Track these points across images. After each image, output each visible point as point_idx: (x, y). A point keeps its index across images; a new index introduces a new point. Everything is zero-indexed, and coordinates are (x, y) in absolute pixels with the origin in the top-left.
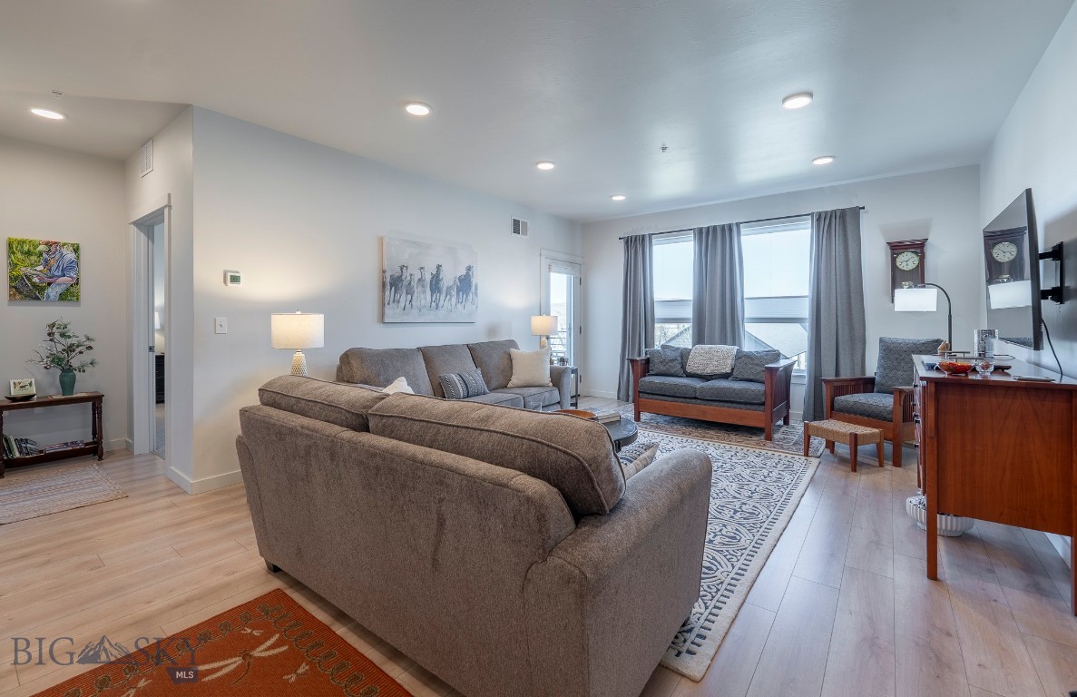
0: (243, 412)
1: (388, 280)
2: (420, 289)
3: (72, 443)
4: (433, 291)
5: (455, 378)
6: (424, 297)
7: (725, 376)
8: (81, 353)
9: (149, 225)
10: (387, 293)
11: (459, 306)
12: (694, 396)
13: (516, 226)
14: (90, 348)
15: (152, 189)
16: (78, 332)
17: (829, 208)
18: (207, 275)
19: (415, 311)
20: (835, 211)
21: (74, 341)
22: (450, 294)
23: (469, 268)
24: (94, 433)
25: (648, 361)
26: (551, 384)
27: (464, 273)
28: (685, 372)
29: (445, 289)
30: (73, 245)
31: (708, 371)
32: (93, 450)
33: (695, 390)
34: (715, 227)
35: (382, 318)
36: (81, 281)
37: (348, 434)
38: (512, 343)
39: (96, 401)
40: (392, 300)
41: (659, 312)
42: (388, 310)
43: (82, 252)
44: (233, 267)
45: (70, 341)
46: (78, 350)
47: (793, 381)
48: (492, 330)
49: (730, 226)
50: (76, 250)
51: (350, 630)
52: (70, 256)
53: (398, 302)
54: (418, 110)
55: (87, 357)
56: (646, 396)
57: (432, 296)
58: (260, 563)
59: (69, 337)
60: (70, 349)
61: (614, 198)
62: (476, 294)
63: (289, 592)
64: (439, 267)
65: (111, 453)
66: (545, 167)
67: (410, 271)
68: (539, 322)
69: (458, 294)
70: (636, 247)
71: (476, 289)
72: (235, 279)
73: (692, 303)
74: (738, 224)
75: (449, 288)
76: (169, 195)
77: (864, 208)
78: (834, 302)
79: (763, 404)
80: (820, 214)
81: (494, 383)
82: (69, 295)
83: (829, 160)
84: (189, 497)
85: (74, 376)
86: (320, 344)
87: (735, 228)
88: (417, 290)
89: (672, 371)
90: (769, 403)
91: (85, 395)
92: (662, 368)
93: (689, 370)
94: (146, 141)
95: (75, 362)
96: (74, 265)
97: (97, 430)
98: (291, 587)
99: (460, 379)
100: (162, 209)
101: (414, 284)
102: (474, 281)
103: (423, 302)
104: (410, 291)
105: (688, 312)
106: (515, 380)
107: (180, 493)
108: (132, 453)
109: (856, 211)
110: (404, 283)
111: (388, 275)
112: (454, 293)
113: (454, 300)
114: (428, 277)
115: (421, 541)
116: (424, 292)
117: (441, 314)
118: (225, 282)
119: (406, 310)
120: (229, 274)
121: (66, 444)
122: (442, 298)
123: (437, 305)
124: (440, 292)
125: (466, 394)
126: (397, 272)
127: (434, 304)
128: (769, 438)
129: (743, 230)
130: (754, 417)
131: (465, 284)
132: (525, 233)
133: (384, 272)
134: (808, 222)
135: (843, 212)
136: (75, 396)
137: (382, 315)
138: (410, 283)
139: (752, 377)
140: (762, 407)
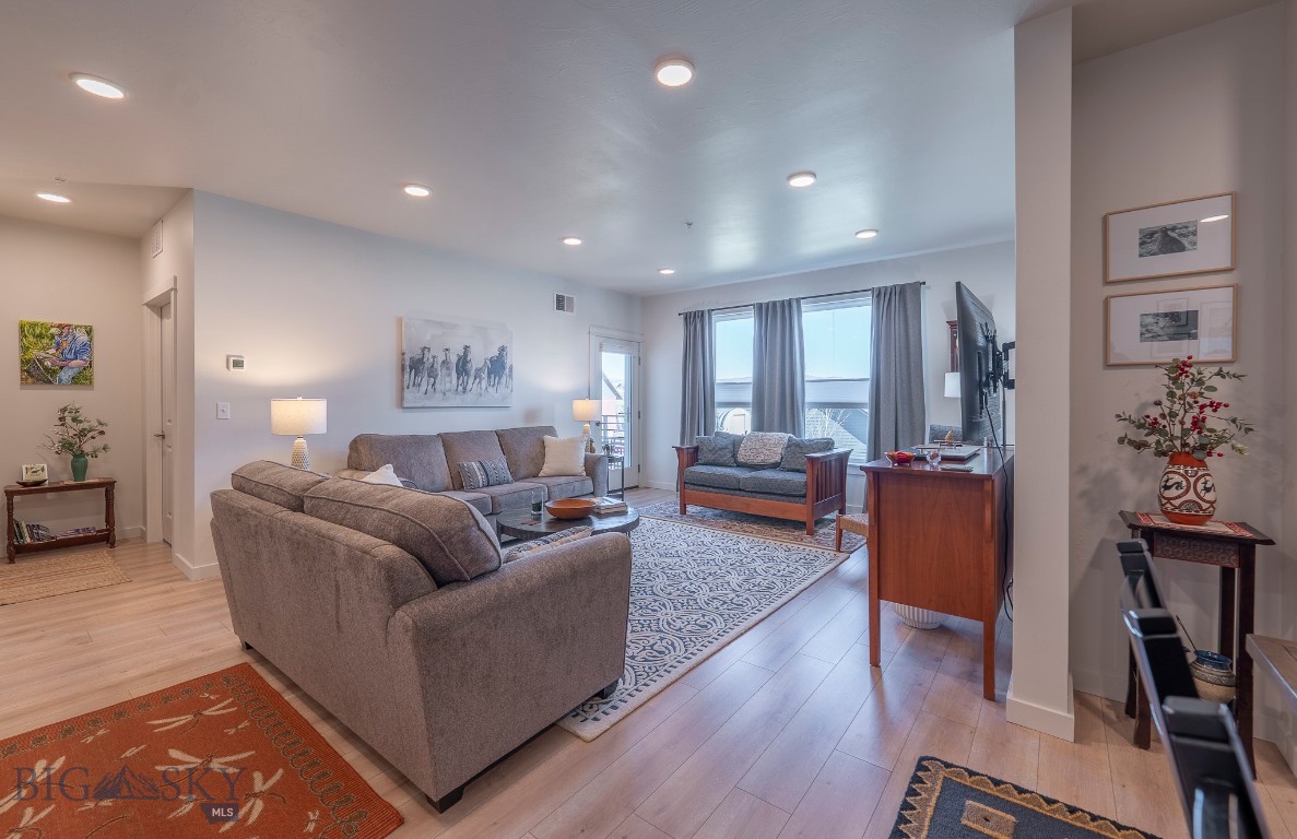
0: (214, 496)
1: (407, 363)
2: (444, 370)
3: (84, 530)
4: (459, 374)
5: (475, 465)
6: (449, 381)
7: (775, 466)
8: (93, 438)
9: (160, 307)
10: (407, 376)
11: (490, 389)
12: (737, 487)
13: (560, 303)
14: (102, 433)
15: (162, 272)
16: (90, 416)
17: (889, 284)
18: (209, 361)
19: (439, 396)
20: (895, 286)
21: (85, 425)
22: (480, 377)
23: (502, 349)
24: (107, 521)
25: (696, 449)
26: (584, 474)
27: (497, 353)
28: (736, 461)
29: (473, 372)
30: (86, 327)
31: (758, 460)
32: (105, 538)
33: (739, 481)
34: (774, 303)
35: (401, 403)
36: (95, 365)
37: (286, 514)
38: (550, 431)
39: (108, 487)
40: (411, 383)
41: (720, 396)
42: (408, 395)
43: (95, 334)
44: (235, 352)
45: (81, 426)
46: (90, 435)
47: (849, 471)
48: (531, 414)
49: (790, 301)
50: (89, 332)
51: (298, 697)
52: (83, 338)
53: (419, 385)
54: (416, 192)
55: (99, 442)
56: (692, 487)
57: (458, 378)
58: (236, 641)
59: (81, 422)
60: (82, 434)
61: (662, 272)
62: (511, 376)
63: (254, 666)
64: (466, 348)
65: (125, 541)
66: (572, 242)
67: (432, 353)
68: (583, 407)
69: (489, 377)
70: (696, 324)
71: (511, 368)
72: (238, 364)
73: (751, 386)
74: (798, 300)
75: (478, 371)
76: (175, 278)
77: (924, 283)
78: (893, 386)
79: (805, 496)
80: (879, 289)
81: (523, 472)
82: (83, 379)
83: (873, 234)
84: (189, 583)
85: (86, 461)
86: (323, 430)
87: (794, 304)
88: (441, 372)
89: (721, 461)
90: (809, 495)
91: (97, 481)
92: (711, 457)
93: (741, 459)
94: (158, 221)
95: (87, 448)
96: (87, 348)
97: (109, 519)
98: (258, 662)
99: (481, 468)
100: (168, 292)
101: (438, 366)
102: (508, 362)
103: (448, 385)
104: (432, 374)
105: (748, 396)
106: (546, 469)
107: (182, 580)
108: (146, 541)
109: (917, 287)
110: (426, 365)
111: (407, 357)
112: (485, 375)
113: (484, 383)
114: (454, 359)
115: (329, 607)
116: (449, 375)
117: (469, 398)
118: (228, 367)
119: (428, 394)
120: (232, 359)
121: (77, 530)
122: (471, 381)
123: (465, 389)
124: (467, 374)
125: (486, 484)
126: (417, 354)
127: (460, 388)
128: (811, 533)
129: (804, 306)
130: (797, 511)
131: (497, 367)
132: (571, 309)
133: (403, 354)
134: (869, 299)
135: (903, 287)
136: (87, 481)
137: (402, 399)
138: (432, 367)
139: (798, 467)
140: (803, 500)
